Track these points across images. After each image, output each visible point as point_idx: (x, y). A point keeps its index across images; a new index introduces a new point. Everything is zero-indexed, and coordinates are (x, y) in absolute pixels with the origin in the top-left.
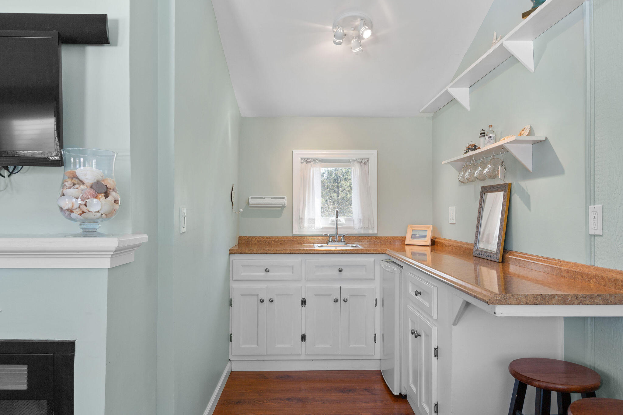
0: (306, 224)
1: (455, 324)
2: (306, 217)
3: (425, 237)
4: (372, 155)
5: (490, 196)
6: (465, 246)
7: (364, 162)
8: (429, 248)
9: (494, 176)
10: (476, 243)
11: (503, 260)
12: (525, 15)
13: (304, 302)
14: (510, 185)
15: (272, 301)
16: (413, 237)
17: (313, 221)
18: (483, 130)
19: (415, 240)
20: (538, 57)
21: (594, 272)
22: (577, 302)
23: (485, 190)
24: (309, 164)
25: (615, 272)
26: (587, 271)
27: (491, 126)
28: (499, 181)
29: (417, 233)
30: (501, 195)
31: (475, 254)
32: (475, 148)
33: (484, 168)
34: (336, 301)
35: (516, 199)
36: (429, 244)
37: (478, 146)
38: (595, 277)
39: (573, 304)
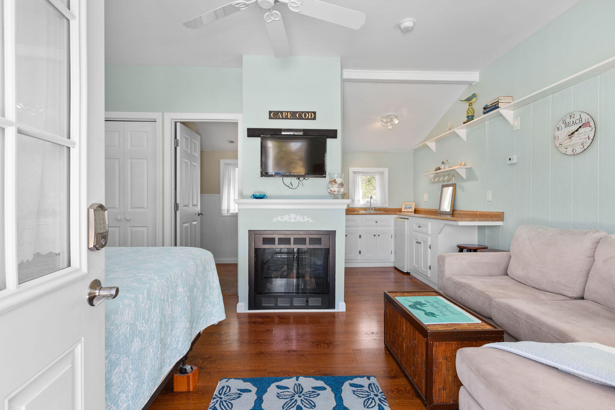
0: (356, 202)
1: (439, 234)
2: (356, 199)
3: (411, 208)
4: (386, 171)
5: (445, 189)
6: (433, 210)
7: (382, 174)
8: (413, 213)
9: (448, 181)
10: (440, 209)
11: (453, 214)
12: (464, 123)
13: (360, 237)
14: (456, 184)
15: (347, 236)
16: (406, 208)
17: (359, 201)
18: (443, 162)
19: (406, 209)
20: (468, 137)
21: (488, 213)
22: (483, 221)
23: (444, 186)
24: (356, 175)
25: (495, 212)
26: (486, 213)
27: (447, 160)
28: (451, 183)
29: (407, 207)
30: (451, 189)
31: (439, 213)
32: (439, 169)
33: (444, 177)
34: (375, 236)
35: (458, 190)
36: (413, 211)
37: (440, 168)
38: (489, 215)
39: (482, 221)
